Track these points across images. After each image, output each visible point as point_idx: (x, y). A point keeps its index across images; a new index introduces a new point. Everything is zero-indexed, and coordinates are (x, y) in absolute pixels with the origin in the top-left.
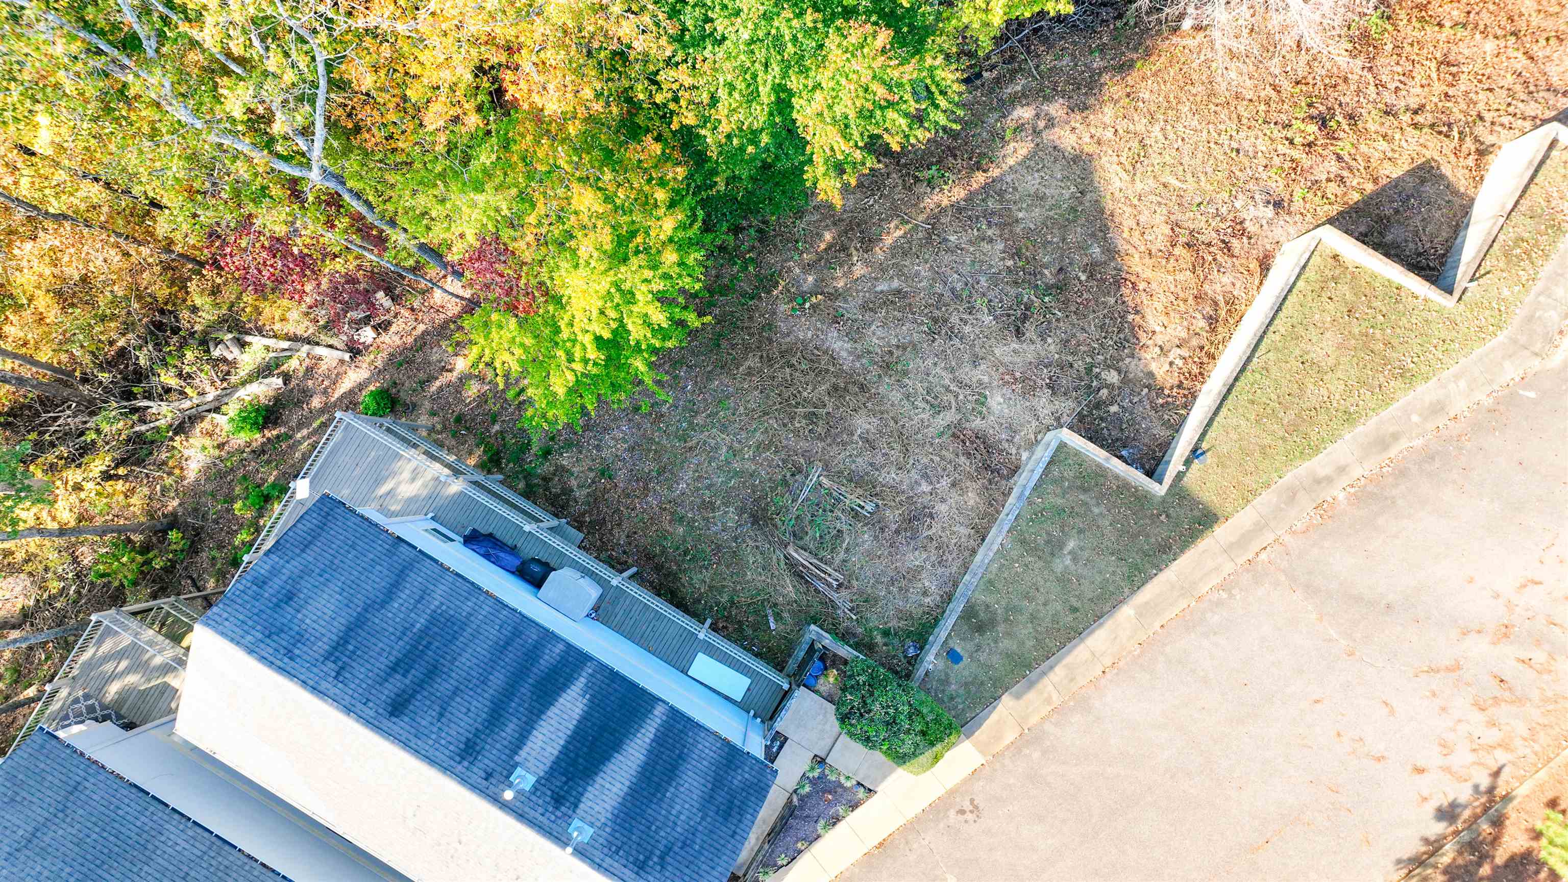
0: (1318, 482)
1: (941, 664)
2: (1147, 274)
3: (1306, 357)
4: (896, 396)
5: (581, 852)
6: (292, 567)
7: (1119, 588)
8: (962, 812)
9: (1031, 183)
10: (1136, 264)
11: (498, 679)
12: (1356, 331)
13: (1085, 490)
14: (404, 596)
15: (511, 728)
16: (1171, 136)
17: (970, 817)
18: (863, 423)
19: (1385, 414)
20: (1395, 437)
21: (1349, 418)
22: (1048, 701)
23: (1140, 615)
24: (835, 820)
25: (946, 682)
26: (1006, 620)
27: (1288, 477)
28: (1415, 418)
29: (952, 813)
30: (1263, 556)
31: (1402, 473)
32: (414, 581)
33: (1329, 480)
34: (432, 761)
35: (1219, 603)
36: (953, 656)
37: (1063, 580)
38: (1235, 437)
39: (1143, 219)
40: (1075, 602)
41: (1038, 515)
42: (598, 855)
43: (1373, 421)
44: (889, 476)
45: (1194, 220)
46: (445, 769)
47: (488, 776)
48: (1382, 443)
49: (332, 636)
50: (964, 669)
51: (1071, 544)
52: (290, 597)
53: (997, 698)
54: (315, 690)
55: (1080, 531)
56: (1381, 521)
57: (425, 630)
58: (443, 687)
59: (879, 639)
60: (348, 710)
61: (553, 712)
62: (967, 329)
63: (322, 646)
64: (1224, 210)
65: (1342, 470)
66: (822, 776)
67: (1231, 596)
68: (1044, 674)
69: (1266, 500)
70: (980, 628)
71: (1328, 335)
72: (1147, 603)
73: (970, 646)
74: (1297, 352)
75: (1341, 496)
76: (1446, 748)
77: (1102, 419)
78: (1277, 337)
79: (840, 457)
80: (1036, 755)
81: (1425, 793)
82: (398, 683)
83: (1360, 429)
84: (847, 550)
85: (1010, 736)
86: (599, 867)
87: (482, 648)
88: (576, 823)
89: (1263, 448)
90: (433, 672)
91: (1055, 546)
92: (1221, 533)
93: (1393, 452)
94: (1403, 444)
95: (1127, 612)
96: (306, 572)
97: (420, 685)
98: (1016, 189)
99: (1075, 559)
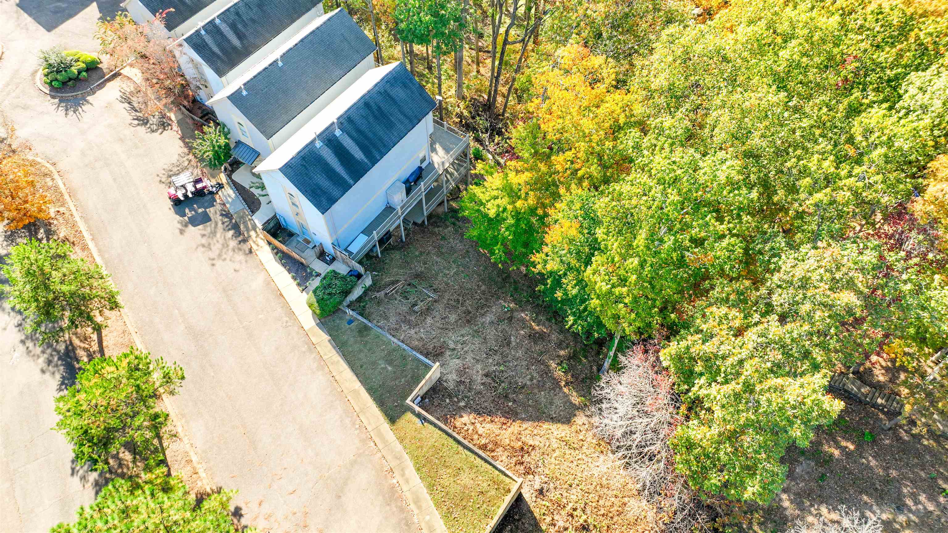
0: (403, 470)
1: (348, 318)
2: (510, 430)
3: (462, 472)
4: (463, 332)
5: (313, 142)
6: (414, 88)
7: (368, 384)
8: (287, 322)
9: (558, 402)
10: (515, 427)
11: (370, 135)
12: (473, 494)
13: (412, 377)
14: (401, 117)
15: (354, 134)
16: (579, 462)
17: (285, 324)
18: (453, 318)
19: (431, 503)
20: (419, 507)
21: (431, 487)
22: (325, 354)
23: (355, 391)
24: (294, 278)
25: (341, 319)
26: (362, 341)
27: (406, 457)
28: (428, 518)
29: (288, 319)
30: (372, 444)
31: (402, 510)
32: (406, 122)
33: (403, 475)
34: (349, 109)
35: (354, 424)
36: (350, 322)
37: (374, 364)
38: (428, 437)
39: (538, 437)
40: (364, 367)
41: (404, 358)
42: (310, 147)
43: (428, 497)
44: (429, 320)
45: (535, 455)
46: (346, 112)
47: (341, 123)
48: (417, 501)
49: (391, 93)
50: (344, 325)
51: (390, 368)
52: (405, 87)
53: (330, 336)
54: (376, 85)
55: (395, 372)
56: (381, 498)
57: (389, 119)
58: (371, 119)
59: (362, 304)
60: (369, 92)
61: (358, 149)
62: (491, 361)
63: (389, 90)
64: (539, 469)
65: (407, 481)
66: (312, 275)
67: (356, 429)
68: (338, 353)
69: (399, 447)
70: (360, 331)
71: (472, 482)
72: (359, 394)
73: (353, 328)
74: (465, 467)
75: (395, 481)
76: (268, 517)
77: (443, 396)
78: (472, 459)
79: (440, 307)
80: (304, 349)
81: (249, 505)
82: (374, 107)
83: (425, 491)
84: (400, 301)
85: (314, 340)
86: (307, 146)
87: (381, 133)
88: (322, 144)
89: (422, 447)
90: (375, 117)
91: (390, 362)
92: (385, 425)
93: (412, 506)
94: (416, 511)
95: (357, 385)
96: (412, 92)
97: (373, 113)
98: (556, 395)
99: (382, 368)
